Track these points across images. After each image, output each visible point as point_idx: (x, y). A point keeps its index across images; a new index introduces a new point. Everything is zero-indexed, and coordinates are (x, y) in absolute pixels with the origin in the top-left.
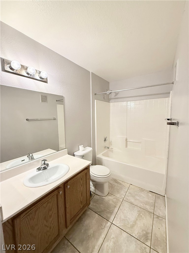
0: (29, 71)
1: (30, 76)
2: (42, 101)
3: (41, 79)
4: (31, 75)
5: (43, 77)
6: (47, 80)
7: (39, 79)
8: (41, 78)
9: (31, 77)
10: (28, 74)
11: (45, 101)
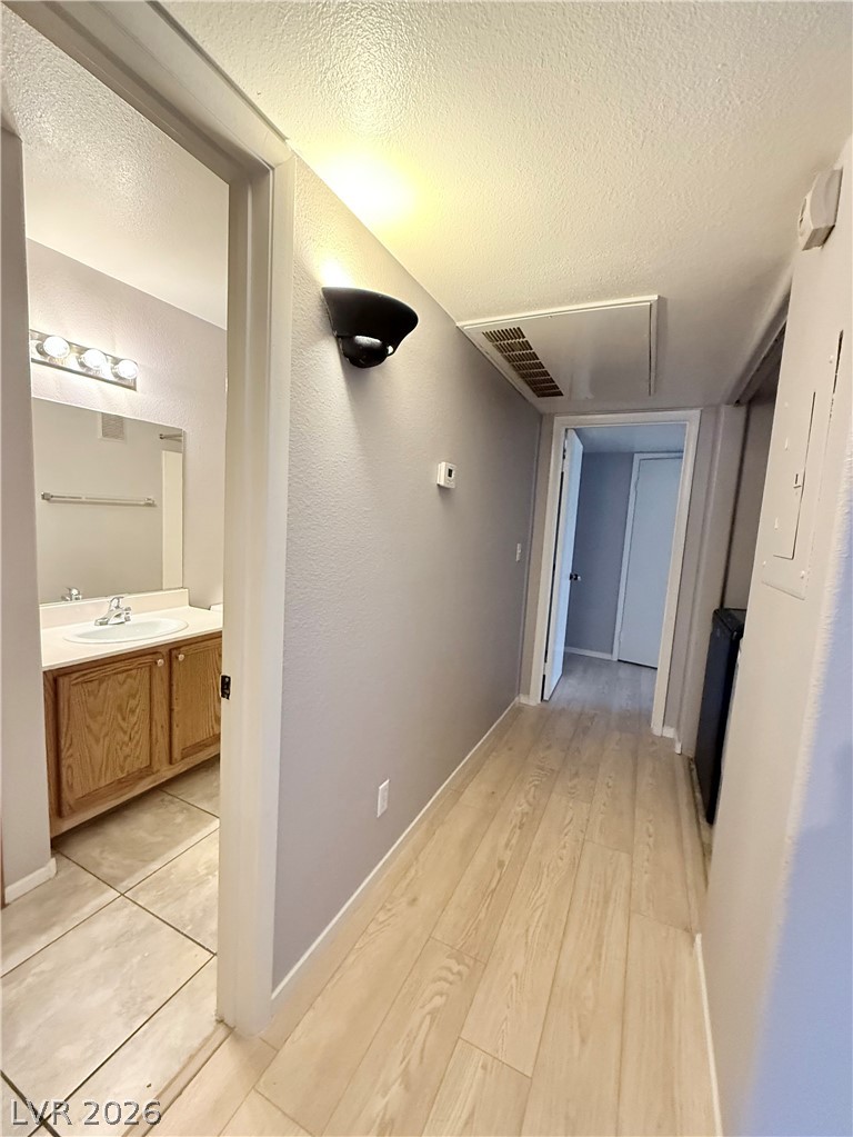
0: (88, 358)
1: (86, 372)
2: (105, 434)
3: (116, 380)
4: (89, 369)
5: (122, 376)
6: (135, 383)
7: (112, 379)
8: (116, 375)
9: (91, 373)
10: (82, 365)
11: (116, 437)
